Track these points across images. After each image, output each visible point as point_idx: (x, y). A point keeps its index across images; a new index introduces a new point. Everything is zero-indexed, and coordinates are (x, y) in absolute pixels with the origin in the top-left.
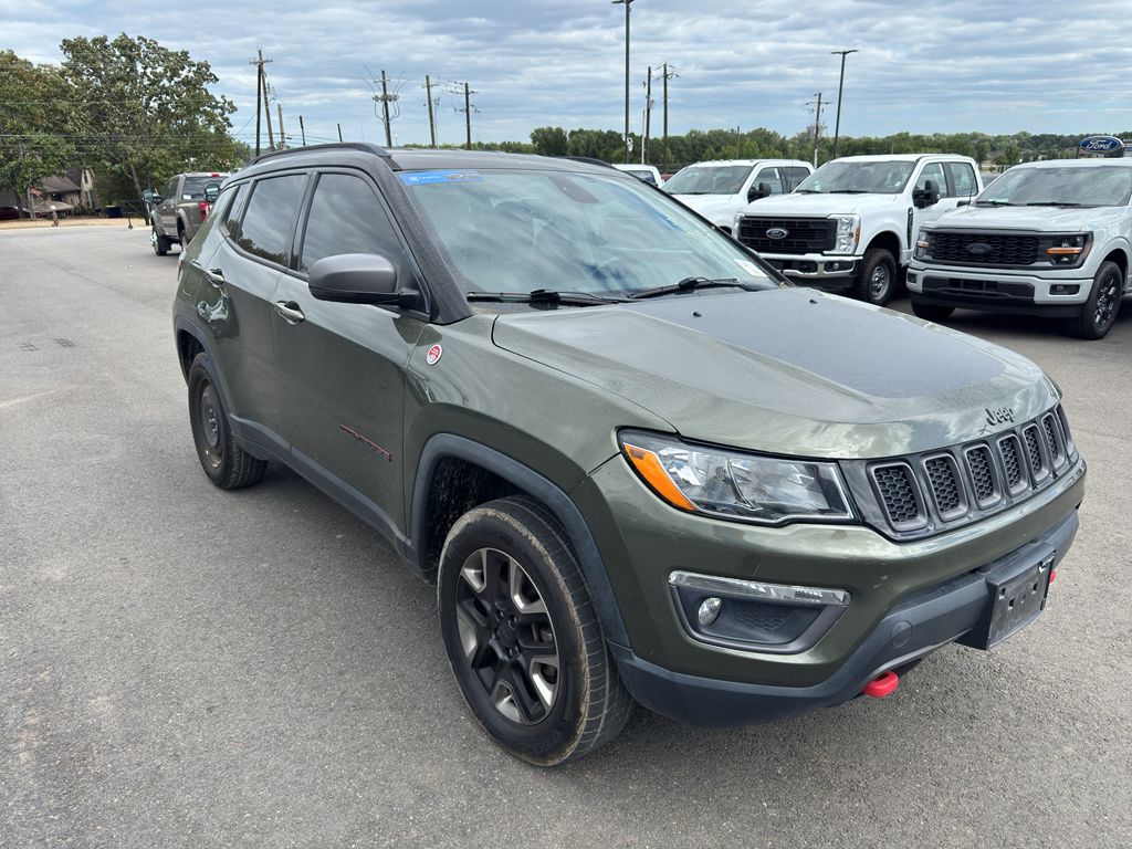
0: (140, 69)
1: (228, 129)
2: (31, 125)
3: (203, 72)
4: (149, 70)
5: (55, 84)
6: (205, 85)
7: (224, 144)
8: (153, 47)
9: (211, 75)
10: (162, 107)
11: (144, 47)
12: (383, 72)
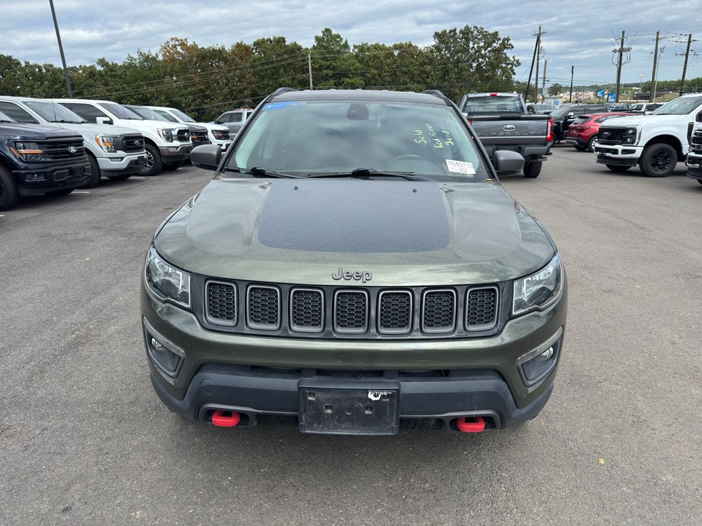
0: (471, 45)
1: (513, 76)
2: (411, 80)
3: (506, 44)
4: (476, 46)
5: (427, 58)
6: (505, 51)
7: (509, 86)
8: (481, 32)
9: (510, 44)
10: (479, 66)
11: (475, 32)
12: (623, 32)
